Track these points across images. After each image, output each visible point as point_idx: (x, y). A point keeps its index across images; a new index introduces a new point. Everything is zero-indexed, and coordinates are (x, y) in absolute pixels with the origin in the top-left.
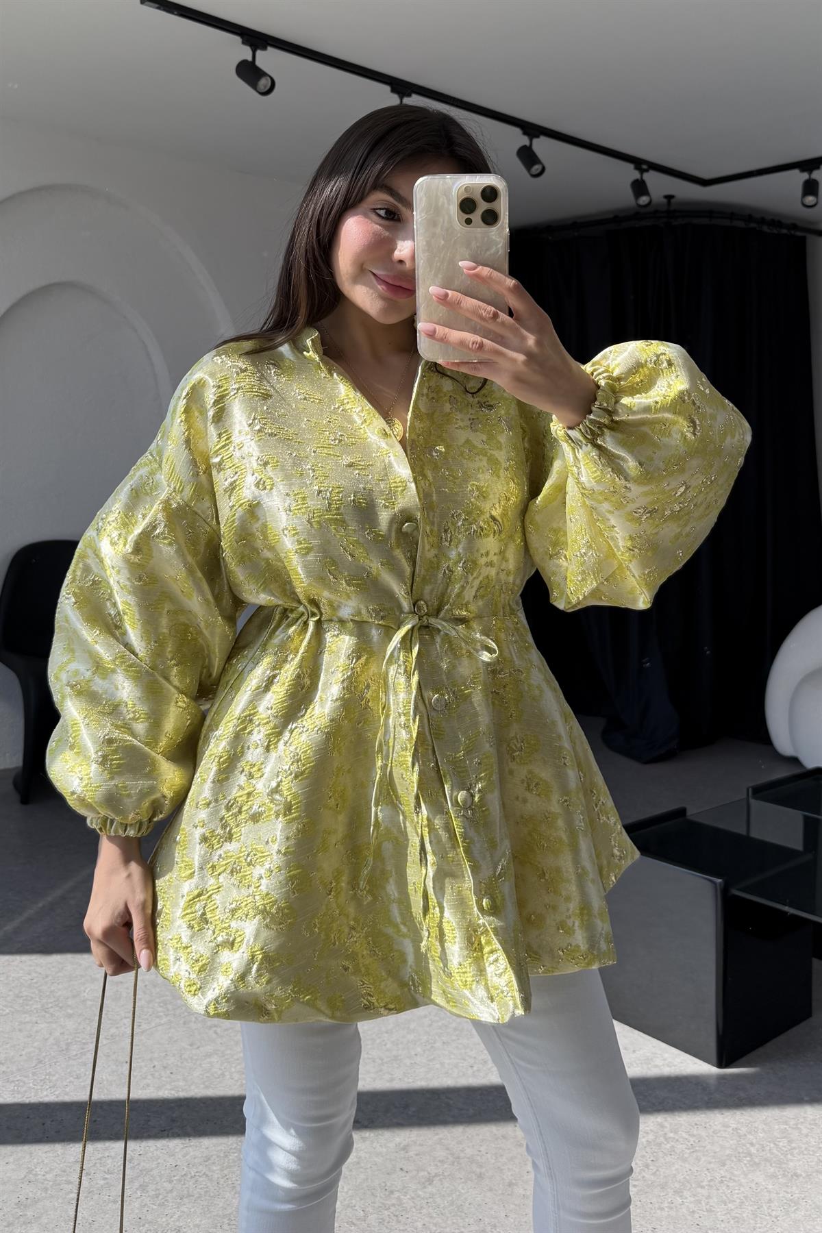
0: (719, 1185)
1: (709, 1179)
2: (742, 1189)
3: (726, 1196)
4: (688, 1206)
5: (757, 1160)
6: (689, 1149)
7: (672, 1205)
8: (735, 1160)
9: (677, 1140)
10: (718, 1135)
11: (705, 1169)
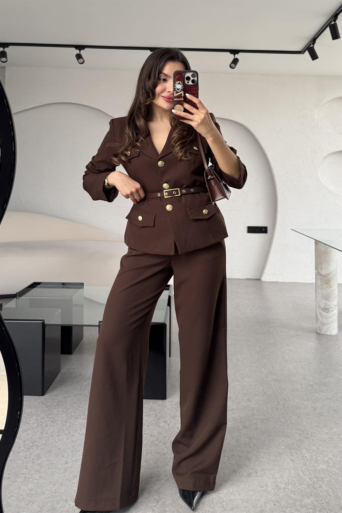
0: (70, 428)
1: (65, 427)
2: (78, 426)
3: (74, 430)
4: (65, 438)
5: (76, 416)
6: (52, 422)
7: (60, 440)
8: (69, 419)
9: (46, 421)
10: (58, 414)
11: (62, 426)
